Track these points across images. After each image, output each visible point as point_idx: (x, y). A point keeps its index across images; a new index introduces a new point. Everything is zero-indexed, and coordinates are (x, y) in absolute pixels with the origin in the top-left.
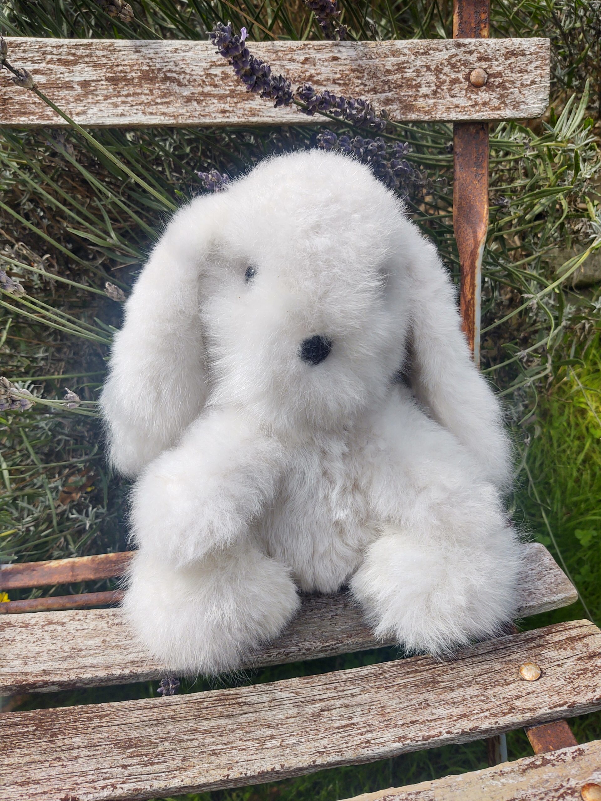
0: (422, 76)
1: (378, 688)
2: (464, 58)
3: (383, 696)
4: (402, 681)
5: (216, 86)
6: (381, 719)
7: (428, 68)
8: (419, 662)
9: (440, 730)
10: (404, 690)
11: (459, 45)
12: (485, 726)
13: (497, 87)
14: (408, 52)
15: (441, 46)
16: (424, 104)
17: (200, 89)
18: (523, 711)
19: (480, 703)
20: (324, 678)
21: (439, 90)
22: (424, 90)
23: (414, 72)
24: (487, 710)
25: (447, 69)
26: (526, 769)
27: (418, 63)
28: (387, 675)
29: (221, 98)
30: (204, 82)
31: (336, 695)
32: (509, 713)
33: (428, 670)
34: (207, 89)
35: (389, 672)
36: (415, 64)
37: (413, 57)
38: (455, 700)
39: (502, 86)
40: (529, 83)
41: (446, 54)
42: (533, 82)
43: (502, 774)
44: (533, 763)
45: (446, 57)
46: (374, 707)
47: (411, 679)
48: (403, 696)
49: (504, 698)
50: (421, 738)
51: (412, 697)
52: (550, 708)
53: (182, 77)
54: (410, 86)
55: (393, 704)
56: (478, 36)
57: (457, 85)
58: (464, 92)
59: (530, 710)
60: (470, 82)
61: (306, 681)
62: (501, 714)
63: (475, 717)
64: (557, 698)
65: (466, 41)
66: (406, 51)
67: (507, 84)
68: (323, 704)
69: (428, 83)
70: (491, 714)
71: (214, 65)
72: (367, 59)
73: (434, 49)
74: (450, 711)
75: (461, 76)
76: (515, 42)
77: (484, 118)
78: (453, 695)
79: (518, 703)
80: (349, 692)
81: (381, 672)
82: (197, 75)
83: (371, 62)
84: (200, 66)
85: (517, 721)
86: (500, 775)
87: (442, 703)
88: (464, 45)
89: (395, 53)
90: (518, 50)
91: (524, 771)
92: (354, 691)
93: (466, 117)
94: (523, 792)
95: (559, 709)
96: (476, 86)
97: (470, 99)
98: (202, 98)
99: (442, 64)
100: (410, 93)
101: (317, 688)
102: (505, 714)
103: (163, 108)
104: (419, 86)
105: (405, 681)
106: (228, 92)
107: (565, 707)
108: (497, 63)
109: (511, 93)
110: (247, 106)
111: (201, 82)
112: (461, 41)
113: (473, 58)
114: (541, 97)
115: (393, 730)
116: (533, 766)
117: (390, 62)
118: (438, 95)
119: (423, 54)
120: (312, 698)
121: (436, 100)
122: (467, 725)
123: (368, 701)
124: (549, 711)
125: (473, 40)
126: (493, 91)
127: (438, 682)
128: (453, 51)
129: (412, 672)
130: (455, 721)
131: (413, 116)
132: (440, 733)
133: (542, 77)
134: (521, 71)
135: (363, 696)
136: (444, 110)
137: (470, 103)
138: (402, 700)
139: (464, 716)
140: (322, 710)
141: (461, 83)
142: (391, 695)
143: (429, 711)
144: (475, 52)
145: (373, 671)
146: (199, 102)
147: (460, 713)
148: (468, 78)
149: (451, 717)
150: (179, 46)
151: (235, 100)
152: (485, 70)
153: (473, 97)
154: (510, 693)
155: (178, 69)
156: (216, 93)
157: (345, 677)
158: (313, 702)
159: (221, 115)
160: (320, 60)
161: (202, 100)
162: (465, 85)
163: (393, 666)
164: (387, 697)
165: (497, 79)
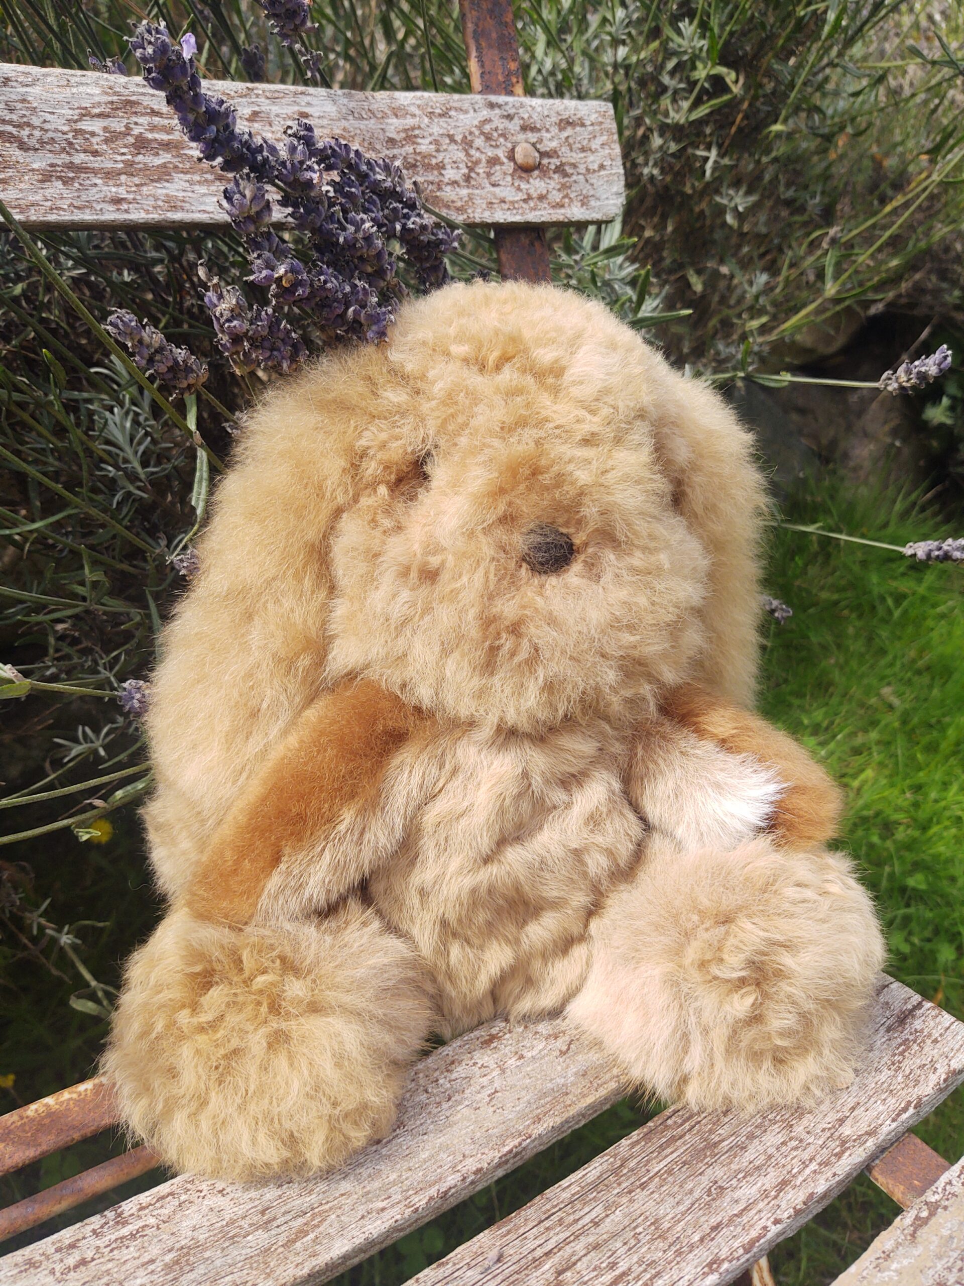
0: (445, 150)
1: (630, 1192)
2: (501, 126)
3: (644, 1202)
4: (662, 1165)
5: (95, 153)
6: (662, 1245)
7: (452, 139)
8: (670, 1122)
9: (762, 1223)
10: (671, 1179)
11: (492, 106)
12: (821, 1186)
13: (555, 172)
14: (417, 112)
15: (466, 106)
16: (453, 197)
17: (66, 158)
18: (860, 1139)
19: (795, 1153)
20: (531, 1212)
21: (473, 175)
22: (450, 174)
23: (431, 143)
24: (811, 1160)
25: (479, 142)
26: (915, 1232)
27: (436, 130)
28: (632, 1164)
29: (109, 175)
30: (70, 144)
31: (568, 1234)
32: (843, 1152)
33: (690, 1130)
34: (79, 158)
35: (632, 1157)
36: (431, 131)
37: (426, 120)
38: (757, 1163)
39: (561, 170)
40: (596, 167)
41: (475, 118)
42: (602, 167)
43: (887, 1256)
44: (917, 1218)
45: (476, 123)
46: (640, 1230)
47: (673, 1155)
48: (676, 1189)
49: (823, 1130)
50: (741, 1251)
51: (689, 1186)
52: (894, 1120)
53: (25, 132)
54: (428, 167)
55: (667, 1210)
56: (511, 93)
57: (498, 167)
58: (509, 178)
59: (869, 1134)
60: (515, 163)
61: (504, 1230)
62: (833, 1159)
63: (800, 1179)
64: (894, 1101)
66: (413, 109)
67: (567, 168)
68: (555, 1260)
69: (455, 162)
70: (820, 1164)
71: (86, 114)
72: (355, 118)
73: (456, 109)
74: (759, 1185)
75: (501, 153)
76: (568, 106)
77: (543, 219)
78: (749, 1155)
79: (847, 1130)
80: (587, 1219)
81: (619, 1163)
82: (56, 130)
83: (363, 124)
84: (59, 116)
85: (860, 1159)
86: (886, 1260)
87: (740, 1176)
88: (499, 106)
89: (397, 112)
90: (575, 118)
91: (913, 1235)
92: (593, 1214)
93: (518, 218)
94: (931, 1272)
95: (904, 1116)
96: (525, 170)
97: (519, 189)
98: (71, 175)
99: (471, 133)
100: (431, 178)
101: (530, 1235)
102: (839, 1156)
104: (441, 167)
105: (664, 1163)
106: (121, 165)
107: (911, 1111)
108: (548, 135)
109: (575, 182)
110: (160, 191)
111: (64, 145)
112: (493, 98)
113: (514, 126)
114: (615, 189)
115: (691, 1256)
116: (920, 1223)
117: (394, 127)
118: (473, 182)
119: (440, 115)
120: (530, 1257)
121: (470, 191)
122: (794, 1198)
123: (626, 1222)
124: (894, 1125)
125: (508, 99)
126: (550, 178)
127: (716, 1145)
128: (485, 113)
129: (668, 1143)
130: (776, 1197)
132: (765, 1228)
133: (612, 160)
134: (583, 150)
135: (612, 1217)
136: (484, 206)
137: (521, 196)
138: (678, 1197)
139: (783, 1184)
140: (560, 1273)
141: (502, 164)
142: (656, 1196)
143: (728, 1199)
144: (516, 118)
145: (605, 1166)
146: (66, 182)
147: (775, 1182)
148: (511, 157)
149: (765, 1194)
150: (12, 75)
151: (137, 180)
152: (534, 145)
153: (524, 186)
154: (828, 1119)
155: (14, 117)
156: (96, 165)
157: (566, 1195)
158: (537, 1263)
159: (112, 208)
160: (277, 116)
161: (73, 179)
162: (509, 167)
163: (633, 1145)
164: (651, 1203)
165: (552, 161)
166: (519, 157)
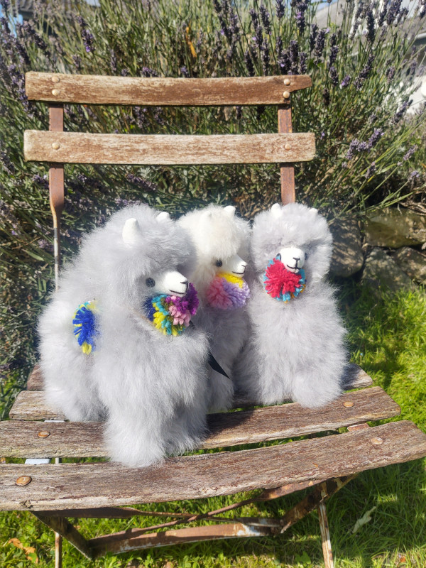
0: (267, 146)
2: (282, 140)
7: (269, 144)
16: (268, 157)
17: (185, 152)
23: (264, 145)
25: (276, 144)
27: (265, 142)
30: (186, 149)
34: (188, 152)
37: (263, 140)
39: (297, 149)
41: (275, 139)
42: (309, 148)
53: (178, 148)
54: (262, 150)
56: (288, 132)
57: (280, 150)
58: (283, 152)
60: (285, 148)
66: (260, 138)
69: (269, 149)
71: (190, 143)
73: (272, 137)
75: (281, 146)
76: (301, 134)
77: (291, 161)
82: (184, 147)
83: (248, 142)
84: (185, 144)
88: (283, 136)
89: (256, 139)
90: (303, 137)
93: (285, 161)
96: (288, 150)
97: (285, 154)
99: (274, 142)
100: (263, 153)
103: (172, 159)
104: (265, 151)
106: (195, 153)
108: (295, 142)
109: (301, 152)
110: (202, 158)
112: (281, 134)
114: (312, 153)
117: (255, 142)
118: (273, 153)
119: (267, 139)
125: (286, 134)
126: (294, 151)
131: (264, 161)
133: (312, 146)
134: (304, 144)
136: (276, 159)
144: (287, 138)
146: (185, 156)
150: (177, 137)
151: (198, 156)
152: (290, 144)
155: (177, 145)
156: (191, 153)
159: (193, 161)
160: (229, 141)
165: (295, 147)
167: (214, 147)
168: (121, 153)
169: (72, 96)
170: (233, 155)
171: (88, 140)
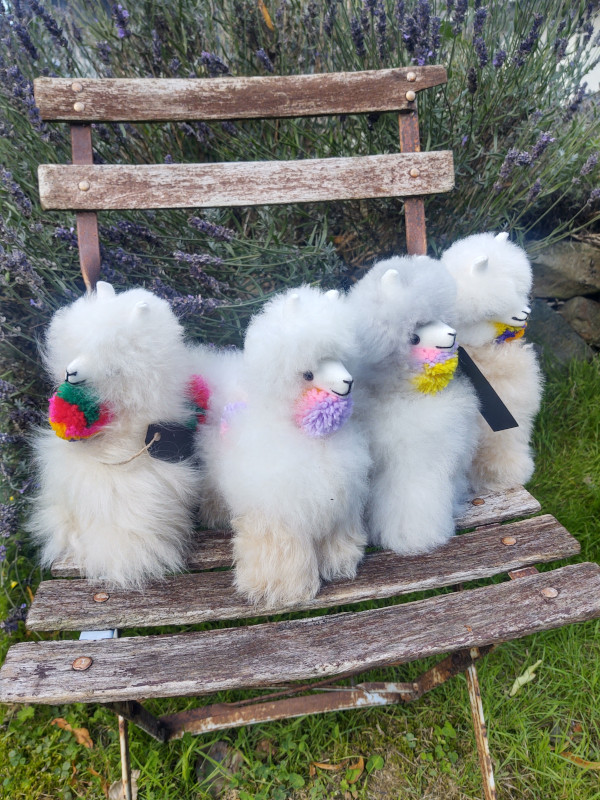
0: (385, 173)
2: (406, 163)
5: (276, 184)
7: (387, 169)
11: (403, 157)
13: (425, 177)
15: (394, 157)
16: (386, 188)
17: (268, 186)
21: (394, 180)
23: (380, 171)
25: (397, 169)
27: (382, 167)
29: (279, 189)
30: (269, 182)
34: (272, 186)
36: (380, 167)
37: (379, 164)
39: (428, 176)
40: (442, 174)
41: (396, 161)
42: (445, 174)
45: (397, 163)
53: (258, 180)
54: (378, 179)
56: (414, 151)
57: (404, 177)
58: (407, 181)
60: (410, 175)
65: (407, 154)
66: (375, 161)
67: (430, 175)
69: (388, 177)
71: (274, 173)
73: (390, 159)
75: (405, 172)
76: (433, 154)
77: (419, 193)
82: (266, 179)
83: (357, 168)
84: (267, 174)
88: (406, 157)
89: (369, 162)
90: (436, 157)
93: (411, 194)
96: (414, 177)
97: (411, 184)
98: (269, 190)
99: (395, 167)
100: (379, 183)
103: (249, 197)
104: (382, 179)
106: (282, 187)
108: (424, 165)
109: (433, 180)
110: (292, 194)
112: (404, 154)
113: (411, 163)
114: (450, 181)
117: (367, 167)
118: (394, 183)
119: (384, 162)
121: (392, 186)
125: (411, 154)
126: (423, 179)
128: (401, 159)
131: (381, 195)
133: (450, 171)
134: (438, 168)
136: (397, 191)
137: (411, 186)
141: (406, 176)
144: (412, 160)
146: (267, 192)
148: (409, 173)
150: (256, 165)
151: (286, 191)
152: (418, 169)
153: (413, 183)
155: (256, 176)
156: (276, 187)
159: (279, 199)
160: (329, 168)
161: (269, 192)
162: (408, 176)
165: (425, 173)
166: (412, 173)
167: (310, 176)
168: (176, 192)
169: (102, 111)
170: (335, 187)
171: (130, 175)
